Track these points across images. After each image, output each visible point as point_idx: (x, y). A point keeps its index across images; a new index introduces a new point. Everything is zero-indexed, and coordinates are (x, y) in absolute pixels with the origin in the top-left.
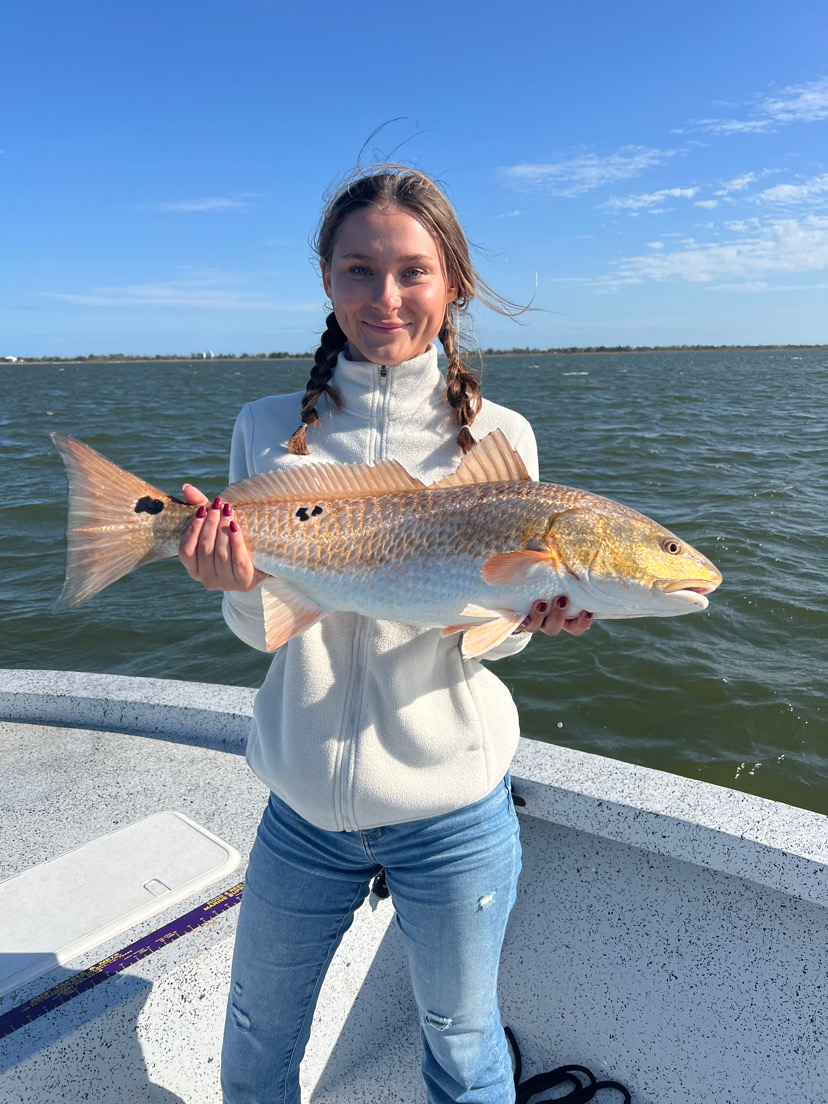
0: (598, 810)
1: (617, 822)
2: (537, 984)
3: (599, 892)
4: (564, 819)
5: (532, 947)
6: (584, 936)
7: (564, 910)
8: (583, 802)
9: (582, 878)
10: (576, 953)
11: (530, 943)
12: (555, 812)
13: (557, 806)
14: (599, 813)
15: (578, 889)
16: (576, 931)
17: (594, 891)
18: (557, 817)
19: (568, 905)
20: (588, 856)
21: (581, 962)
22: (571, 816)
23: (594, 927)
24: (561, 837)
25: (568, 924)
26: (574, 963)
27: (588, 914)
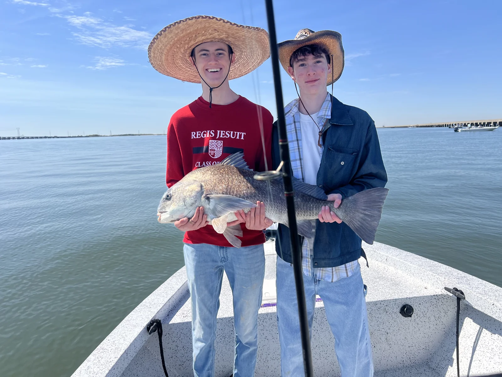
0: (492, 307)
1: (499, 313)
2: (465, 371)
3: (498, 344)
4: (480, 308)
5: (466, 358)
6: (487, 359)
7: (482, 348)
8: (487, 303)
9: (492, 337)
10: (483, 364)
11: (466, 356)
12: (478, 305)
13: (478, 302)
14: (493, 308)
15: (489, 341)
16: (485, 356)
17: (496, 343)
18: (478, 307)
19: (484, 346)
20: (497, 330)
21: (483, 368)
22: (483, 307)
23: (492, 357)
24: (488, 320)
25: (482, 353)
26: (481, 367)
27: (491, 352)
